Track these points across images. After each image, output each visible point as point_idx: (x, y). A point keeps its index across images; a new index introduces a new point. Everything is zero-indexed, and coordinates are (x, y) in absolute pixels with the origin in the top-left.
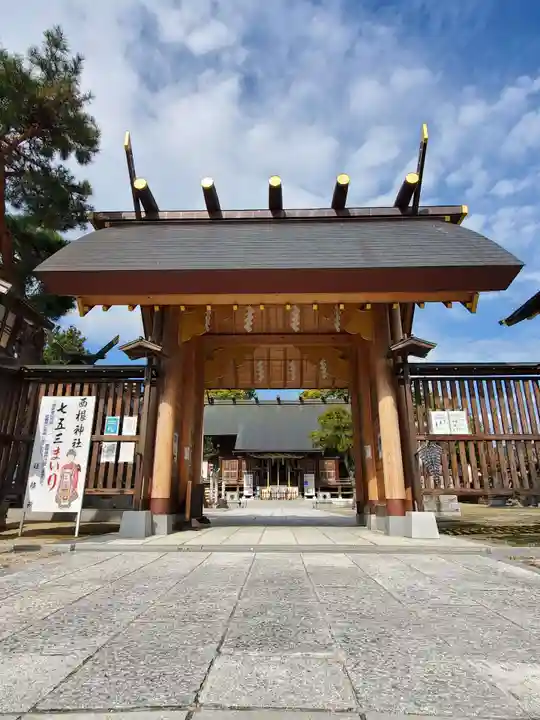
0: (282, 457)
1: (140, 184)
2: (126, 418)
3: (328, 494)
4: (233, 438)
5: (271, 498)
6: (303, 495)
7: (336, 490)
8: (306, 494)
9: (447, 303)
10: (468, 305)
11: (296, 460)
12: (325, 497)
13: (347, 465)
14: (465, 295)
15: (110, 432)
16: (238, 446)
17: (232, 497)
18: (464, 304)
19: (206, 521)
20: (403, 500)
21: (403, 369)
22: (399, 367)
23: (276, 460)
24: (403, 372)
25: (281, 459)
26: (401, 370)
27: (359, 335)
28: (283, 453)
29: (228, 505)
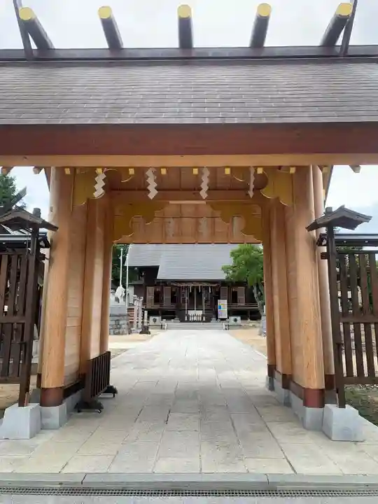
3: (239, 318)
4: (156, 269)
5: (189, 321)
6: (217, 318)
7: (246, 313)
8: (220, 317)
12: (235, 320)
13: (256, 296)
16: (160, 276)
17: (155, 320)
19: (112, 391)
20: (322, 390)
21: (327, 242)
22: (322, 237)
23: (193, 287)
24: (327, 245)
25: (198, 287)
26: (325, 242)
27: (278, 199)
28: (200, 281)
29: (150, 330)
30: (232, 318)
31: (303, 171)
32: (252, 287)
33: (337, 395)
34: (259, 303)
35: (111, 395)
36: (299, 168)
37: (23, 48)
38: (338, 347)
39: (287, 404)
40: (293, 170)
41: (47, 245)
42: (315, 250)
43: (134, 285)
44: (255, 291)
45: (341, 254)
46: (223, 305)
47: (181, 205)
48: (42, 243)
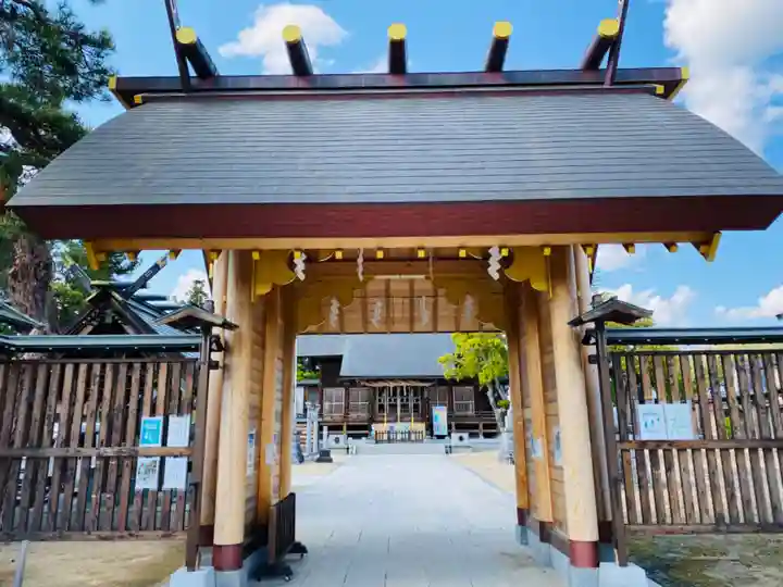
0: (403, 384)
1: (186, 37)
2: (173, 419)
3: (465, 435)
4: (337, 360)
5: (389, 441)
6: (432, 434)
7: (476, 427)
8: (436, 433)
9: (670, 245)
10: (703, 248)
11: (423, 388)
12: (461, 439)
13: (491, 400)
14: (699, 236)
15: (147, 441)
16: (345, 371)
17: (337, 440)
18: (697, 245)
19: (301, 549)
20: (595, 543)
21: (597, 340)
22: (589, 334)
23: (395, 388)
24: (596, 344)
25: (402, 387)
26: (593, 340)
27: (527, 283)
28: (405, 379)
29: (332, 456)
30: (455, 436)
31: (560, 252)
32: (485, 389)
33: (615, 551)
34: (498, 412)
35: (298, 556)
36: (555, 248)
37: (178, 74)
38: (614, 483)
39: (549, 564)
40: (547, 252)
41: (220, 348)
42: (579, 349)
43: (305, 386)
44: (489, 393)
45: (615, 356)
46: (440, 415)
47: (389, 280)
48: (214, 346)
